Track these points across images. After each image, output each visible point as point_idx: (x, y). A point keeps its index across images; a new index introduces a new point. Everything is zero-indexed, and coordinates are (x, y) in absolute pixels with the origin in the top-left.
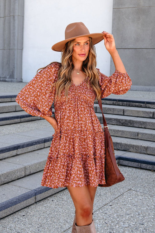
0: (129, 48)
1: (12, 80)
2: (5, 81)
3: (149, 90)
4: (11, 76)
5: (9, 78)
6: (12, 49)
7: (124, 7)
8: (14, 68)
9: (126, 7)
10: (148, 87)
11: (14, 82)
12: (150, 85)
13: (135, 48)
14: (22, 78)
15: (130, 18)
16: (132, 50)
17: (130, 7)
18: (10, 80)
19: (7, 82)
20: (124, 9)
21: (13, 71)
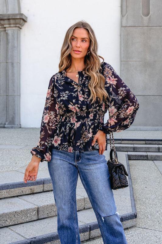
0: (138, 95)
1: (12, 126)
2: (4, 127)
3: (157, 130)
4: (10, 122)
5: (8, 125)
6: (11, 95)
7: (132, 60)
8: (14, 114)
9: (134, 60)
10: (156, 128)
11: (15, 128)
12: (157, 126)
13: (143, 95)
14: (21, 124)
15: (138, 70)
16: (141, 96)
17: (137, 60)
18: (10, 126)
19: (7, 128)
20: (132, 62)
21: (13, 117)
